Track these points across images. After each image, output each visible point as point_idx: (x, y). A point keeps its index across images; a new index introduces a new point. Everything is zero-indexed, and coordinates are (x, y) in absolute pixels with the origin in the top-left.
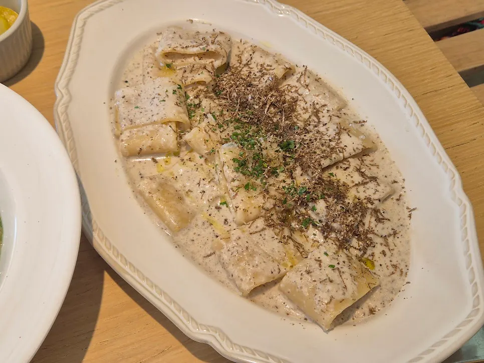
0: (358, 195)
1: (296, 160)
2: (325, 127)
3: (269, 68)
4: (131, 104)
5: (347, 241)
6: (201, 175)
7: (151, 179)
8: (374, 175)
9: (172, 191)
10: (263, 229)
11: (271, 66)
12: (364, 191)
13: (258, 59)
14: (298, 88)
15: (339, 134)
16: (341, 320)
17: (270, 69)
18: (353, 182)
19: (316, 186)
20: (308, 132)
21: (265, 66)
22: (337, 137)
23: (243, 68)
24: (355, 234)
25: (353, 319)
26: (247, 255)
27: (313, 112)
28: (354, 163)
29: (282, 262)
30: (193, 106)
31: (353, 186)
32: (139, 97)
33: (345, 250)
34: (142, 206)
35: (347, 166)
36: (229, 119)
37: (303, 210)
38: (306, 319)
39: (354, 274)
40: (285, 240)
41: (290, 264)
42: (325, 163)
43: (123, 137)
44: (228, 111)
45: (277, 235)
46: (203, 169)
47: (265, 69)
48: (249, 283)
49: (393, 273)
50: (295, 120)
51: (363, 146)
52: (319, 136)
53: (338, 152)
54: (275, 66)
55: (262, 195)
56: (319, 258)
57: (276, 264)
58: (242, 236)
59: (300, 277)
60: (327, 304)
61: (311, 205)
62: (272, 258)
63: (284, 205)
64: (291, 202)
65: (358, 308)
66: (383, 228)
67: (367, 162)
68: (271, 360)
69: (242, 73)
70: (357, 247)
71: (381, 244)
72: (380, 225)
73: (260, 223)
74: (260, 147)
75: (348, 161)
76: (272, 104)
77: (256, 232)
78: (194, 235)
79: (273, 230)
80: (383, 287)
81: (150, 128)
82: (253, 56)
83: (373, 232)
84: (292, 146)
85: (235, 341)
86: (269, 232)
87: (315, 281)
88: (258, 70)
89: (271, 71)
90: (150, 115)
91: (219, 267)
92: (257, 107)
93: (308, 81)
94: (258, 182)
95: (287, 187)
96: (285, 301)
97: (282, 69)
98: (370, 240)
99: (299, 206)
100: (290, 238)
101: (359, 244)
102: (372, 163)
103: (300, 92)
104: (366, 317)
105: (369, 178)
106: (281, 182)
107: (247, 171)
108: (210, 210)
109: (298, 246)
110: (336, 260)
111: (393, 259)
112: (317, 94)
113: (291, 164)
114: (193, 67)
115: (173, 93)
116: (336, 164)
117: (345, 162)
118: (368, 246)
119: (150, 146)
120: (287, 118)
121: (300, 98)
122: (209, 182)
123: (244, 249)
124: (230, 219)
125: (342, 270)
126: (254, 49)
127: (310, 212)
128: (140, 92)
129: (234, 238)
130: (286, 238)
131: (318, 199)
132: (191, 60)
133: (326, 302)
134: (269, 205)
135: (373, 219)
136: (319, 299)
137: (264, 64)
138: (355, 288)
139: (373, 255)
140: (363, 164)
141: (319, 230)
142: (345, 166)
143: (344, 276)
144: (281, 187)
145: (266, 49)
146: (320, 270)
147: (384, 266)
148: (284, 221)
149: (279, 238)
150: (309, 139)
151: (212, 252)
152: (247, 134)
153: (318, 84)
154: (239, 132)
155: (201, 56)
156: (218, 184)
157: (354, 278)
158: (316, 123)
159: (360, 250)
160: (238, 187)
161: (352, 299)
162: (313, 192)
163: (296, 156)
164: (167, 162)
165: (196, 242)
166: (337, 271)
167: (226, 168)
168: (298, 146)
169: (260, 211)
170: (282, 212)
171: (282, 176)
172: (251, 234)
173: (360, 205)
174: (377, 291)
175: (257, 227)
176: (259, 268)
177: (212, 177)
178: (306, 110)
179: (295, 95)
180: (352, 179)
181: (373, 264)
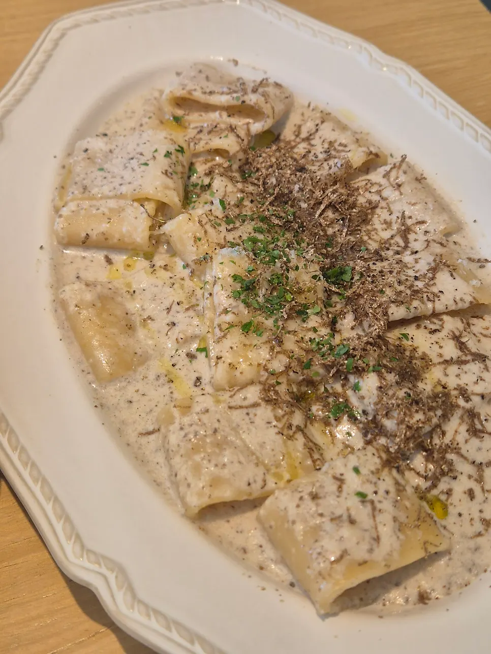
0: (444, 380)
1: (349, 301)
2: (414, 256)
3: (341, 148)
4: (94, 163)
5: (405, 457)
6: (176, 295)
7: (87, 285)
8: (482, 352)
9: (119, 312)
10: (255, 405)
11: (346, 146)
12: (458, 376)
13: (327, 132)
14: (383, 188)
15: (434, 270)
16: (357, 601)
17: (343, 151)
18: (441, 355)
19: (369, 347)
20: (382, 259)
21: (336, 145)
22: (430, 275)
23: (299, 143)
24: (421, 447)
25: (384, 605)
26: (211, 443)
27: (399, 231)
28: (451, 324)
29: (273, 470)
30: (199, 187)
31: (439, 363)
32: (110, 154)
33: (394, 472)
34: (61, 326)
35: (438, 327)
36: (249, 213)
37: (338, 387)
38: (292, 585)
39: (402, 518)
40: (291, 433)
41: (287, 476)
42: (397, 312)
43: (65, 211)
44: (252, 201)
45: (278, 419)
46: (182, 287)
47: (335, 149)
48: (200, 494)
49: (480, 534)
50: (365, 238)
51: (474, 298)
52: (397, 268)
53: (425, 298)
54: (352, 147)
55: (268, 346)
56: (342, 475)
57: (260, 471)
58: (212, 409)
59: (297, 501)
60: (332, 563)
61: (352, 379)
62: (257, 458)
63: (305, 371)
64: (317, 369)
65: (397, 585)
66: (480, 449)
67: (475, 329)
68: (197, 648)
69: (296, 150)
70: (423, 473)
71: (470, 477)
72: (475, 442)
73: (253, 394)
74: (285, 263)
75: (441, 320)
76: (331, 206)
77: (241, 407)
78: (136, 394)
79: (274, 409)
80: (454, 555)
81: (112, 204)
82: (322, 127)
83: (457, 451)
84: (347, 277)
85: (142, 595)
86: (265, 413)
87: (321, 515)
88: (322, 150)
89: (343, 154)
90: (116, 184)
91: (160, 458)
92: (304, 205)
93: (402, 178)
94: (269, 323)
95: (317, 340)
96: (263, 542)
97: (362, 154)
98: (450, 464)
99: (331, 378)
100: (302, 431)
101: (426, 467)
102: (484, 332)
103: (385, 194)
104: (410, 606)
105: (473, 354)
106: (309, 330)
107: (254, 301)
108: (176, 358)
109: (312, 448)
110: (373, 485)
111: (485, 507)
112: (413, 202)
113: (339, 307)
114: (216, 127)
115: (165, 156)
116: (416, 320)
117: (435, 321)
118: (443, 474)
119: (103, 234)
120: (351, 233)
121: (383, 204)
122: (187, 309)
123: (210, 432)
124: (206, 379)
125: (379, 506)
126: (325, 117)
127: (350, 393)
128: (113, 147)
129: (197, 408)
130: (294, 429)
131: (368, 371)
132: (215, 116)
133: (333, 559)
134: (278, 365)
135: (463, 428)
136: (319, 550)
137: (335, 141)
138: (396, 545)
139: (449, 493)
140: (468, 330)
141: (358, 428)
142: (434, 327)
143: (380, 518)
144: (307, 338)
145: (344, 121)
146: (338, 497)
147: (466, 517)
148: (299, 400)
149: (280, 425)
150: (378, 269)
151: (156, 428)
152: (273, 243)
153: (419, 186)
154: (260, 237)
155: (232, 111)
156: (200, 315)
157: (400, 527)
158: (399, 249)
159: (426, 478)
160: (231, 325)
161: (383, 563)
162: (361, 356)
163: (349, 293)
164: (129, 266)
165: (135, 405)
166: (369, 507)
167: (217, 288)
168: (357, 277)
169: (259, 372)
170: (299, 384)
171: (314, 321)
172: (230, 408)
173: (444, 399)
174: (442, 562)
175: (245, 399)
176: (226, 471)
177: (194, 301)
178: (388, 224)
179: (375, 198)
180: (440, 351)
181: (445, 508)
